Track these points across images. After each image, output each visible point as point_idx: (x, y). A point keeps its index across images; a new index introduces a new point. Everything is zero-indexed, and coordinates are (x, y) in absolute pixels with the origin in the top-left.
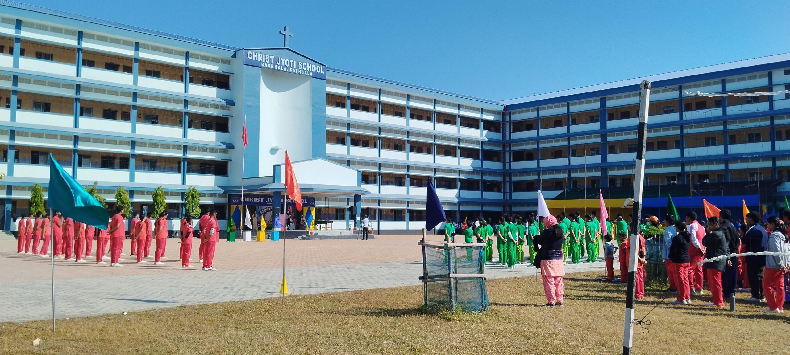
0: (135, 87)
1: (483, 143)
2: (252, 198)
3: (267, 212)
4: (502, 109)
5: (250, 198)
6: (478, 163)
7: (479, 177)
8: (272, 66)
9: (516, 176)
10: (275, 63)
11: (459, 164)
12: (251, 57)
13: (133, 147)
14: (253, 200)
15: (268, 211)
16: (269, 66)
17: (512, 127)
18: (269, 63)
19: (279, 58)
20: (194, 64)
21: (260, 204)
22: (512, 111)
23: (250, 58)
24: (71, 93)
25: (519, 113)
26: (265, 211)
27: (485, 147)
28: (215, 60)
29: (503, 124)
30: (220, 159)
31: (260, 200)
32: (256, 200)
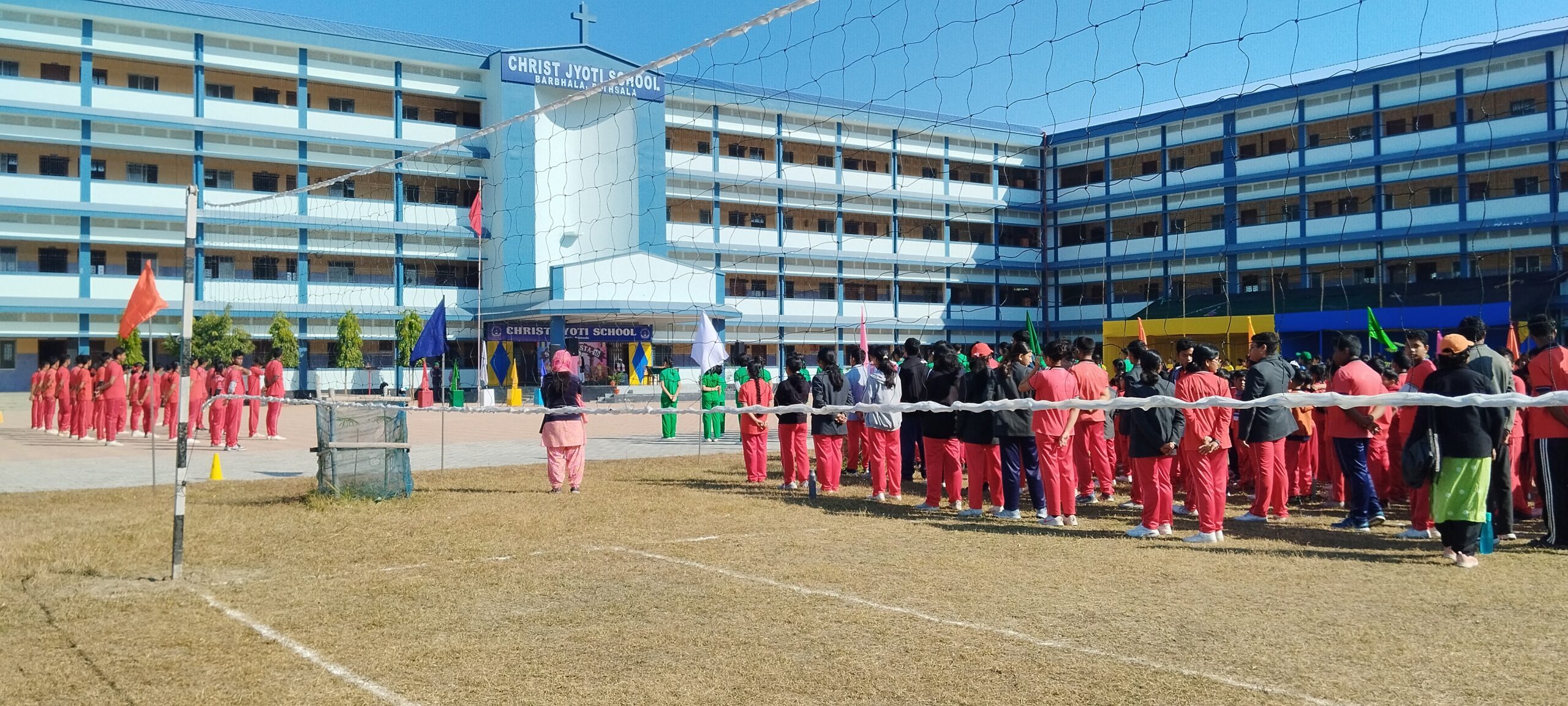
0: (302, 132)
1: (997, 211)
2: (529, 329)
4: (1037, 142)
5: (525, 329)
6: (988, 252)
7: (990, 279)
8: (557, 81)
9: (1067, 274)
10: (562, 76)
11: (947, 253)
12: (515, 66)
13: (303, 241)
14: (531, 331)
16: (550, 81)
17: (1059, 179)
18: (550, 76)
19: (570, 66)
20: (410, 84)
21: (544, 338)
22: (1058, 146)
23: (513, 68)
24: (187, 147)
25: (1072, 150)
27: (1004, 220)
28: (451, 75)
29: (1043, 173)
30: (465, 259)
31: (545, 331)
32: (536, 331)
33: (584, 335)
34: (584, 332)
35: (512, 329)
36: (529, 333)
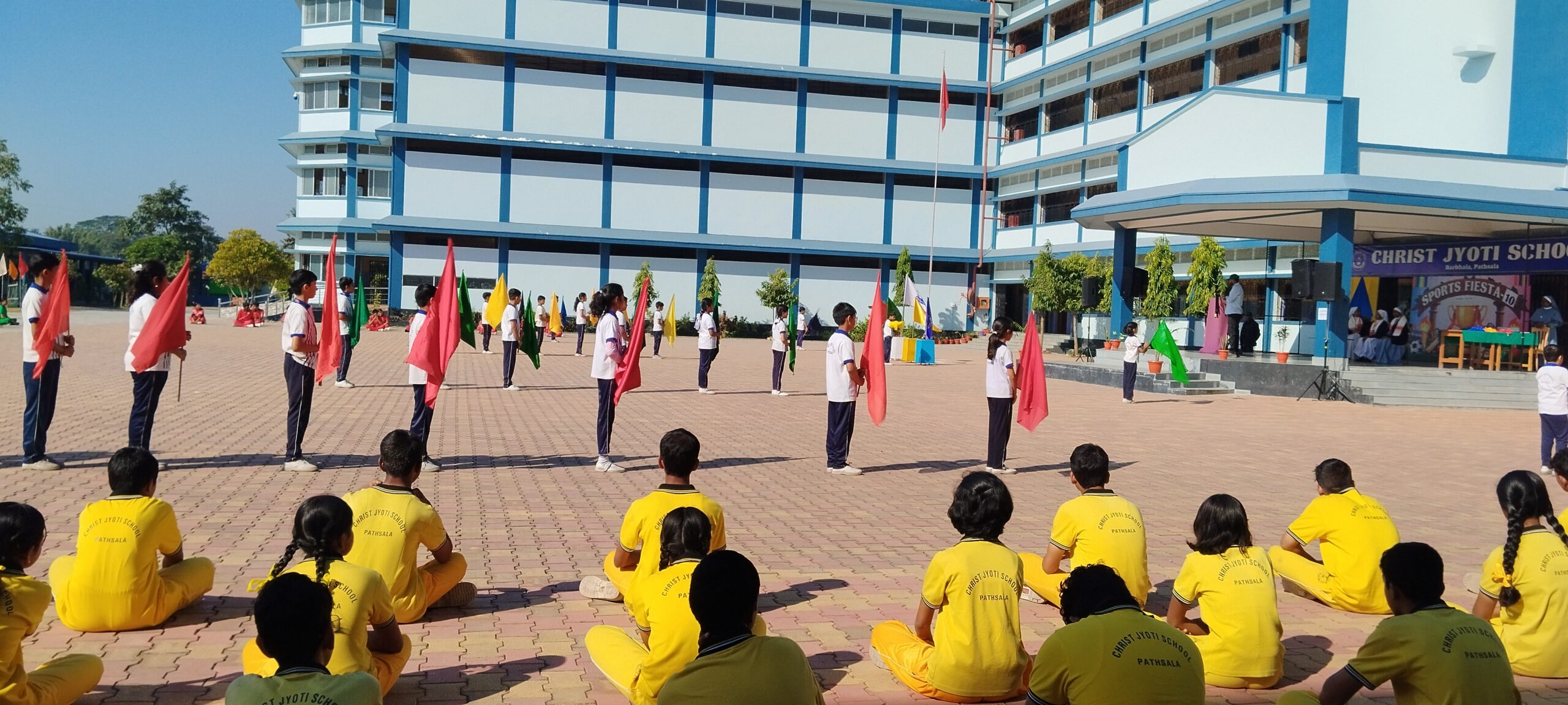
2: (1404, 252)
3: (1442, 298)
5: (1398, 252)
14: (1406, 257)
15: (1446, 297)
21: (1423, 269)
26: (1436, 294)
31: (1427, 255)
32: (1413, 257)
33: (1491, 261)
34: (1491, 252)
35: (1380, 254)
36: (1403, 261)
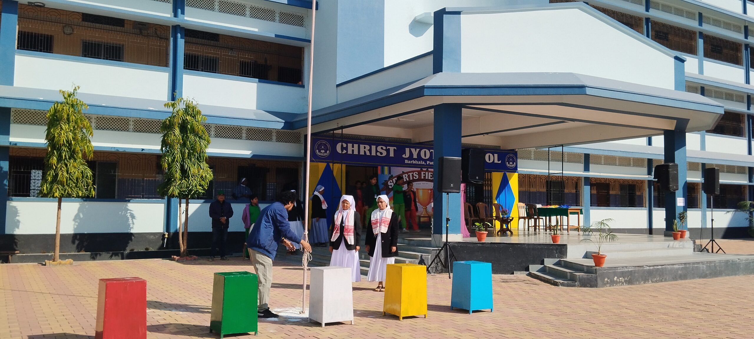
2: (368, 147)
5: (362, 146)
14: (370, 150)
21: (387, 161)
30: (275, 37)
31: (388, 151)
32: (377, 151)
35: (345, 145)
36: (368, 153)
